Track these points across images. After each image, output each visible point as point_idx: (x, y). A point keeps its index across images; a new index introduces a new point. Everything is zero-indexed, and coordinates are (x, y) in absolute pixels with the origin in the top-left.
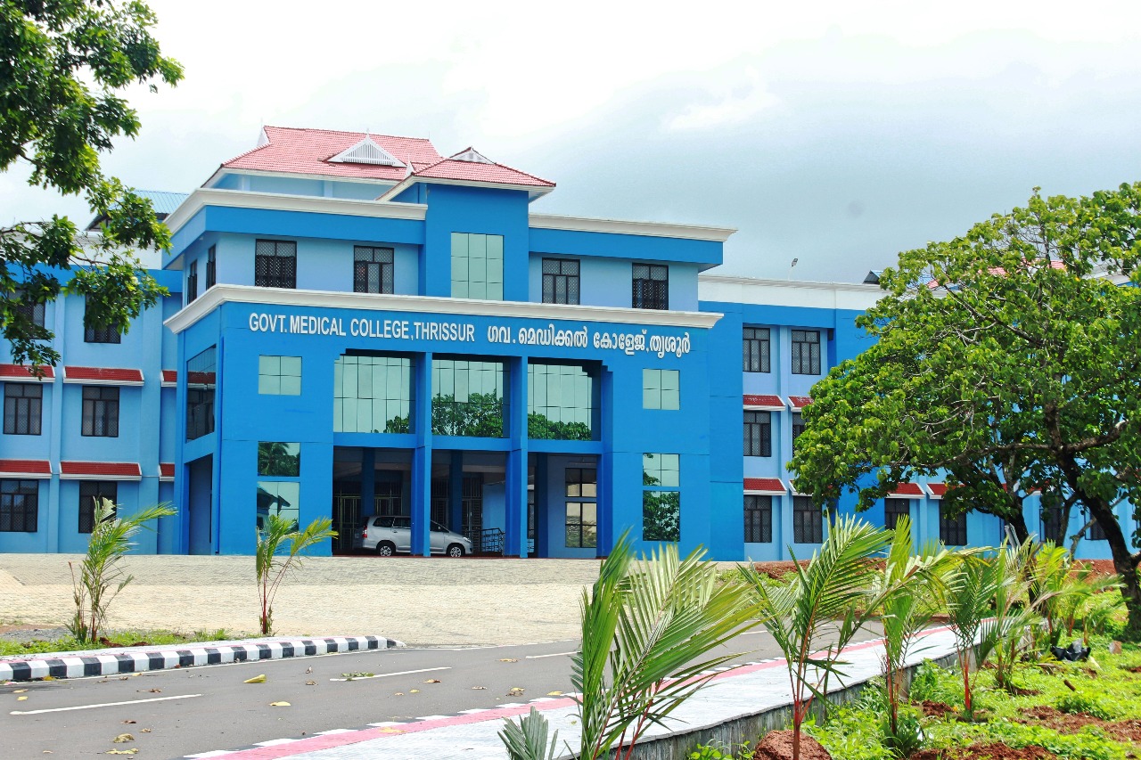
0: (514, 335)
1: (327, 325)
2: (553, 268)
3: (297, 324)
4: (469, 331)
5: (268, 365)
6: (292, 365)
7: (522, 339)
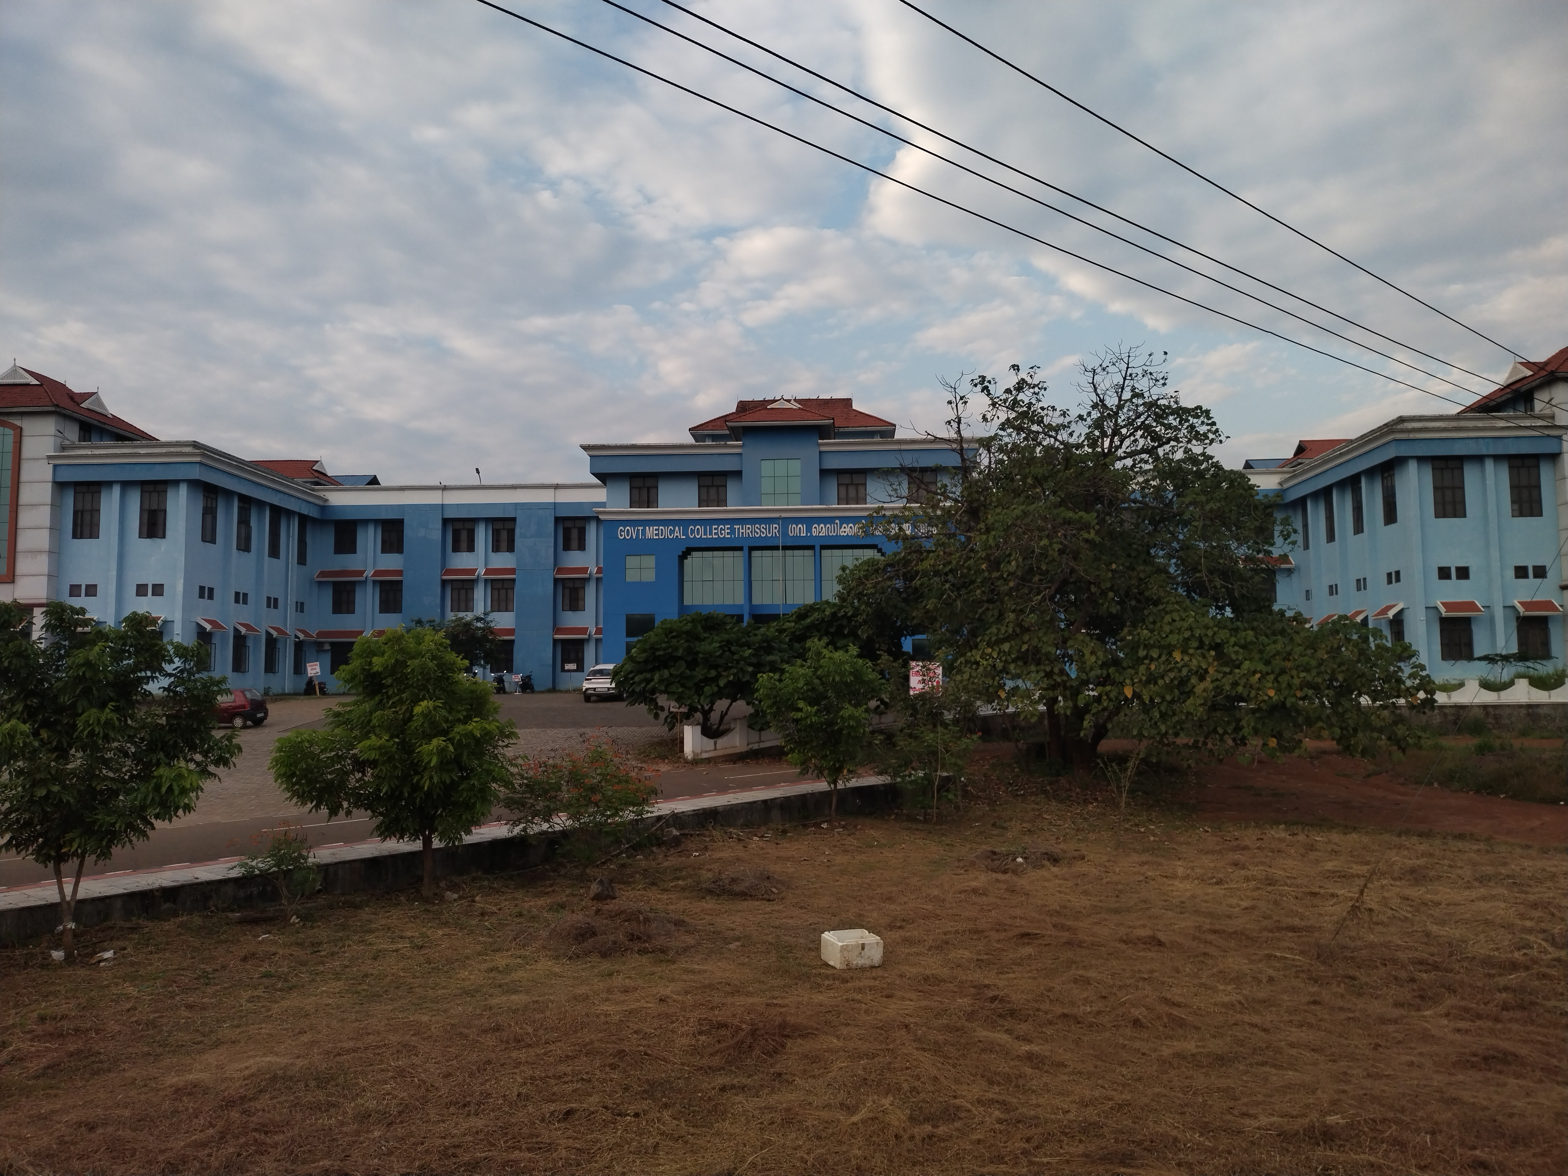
0: (809, 530)
1: (672, 532)
2: (846, 479)
3: (651, 532)
4: (775, 529)
5: (631, 561)
6: (650, 561)
7: (815, 532)
